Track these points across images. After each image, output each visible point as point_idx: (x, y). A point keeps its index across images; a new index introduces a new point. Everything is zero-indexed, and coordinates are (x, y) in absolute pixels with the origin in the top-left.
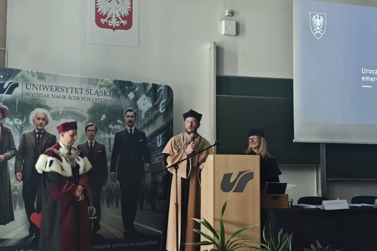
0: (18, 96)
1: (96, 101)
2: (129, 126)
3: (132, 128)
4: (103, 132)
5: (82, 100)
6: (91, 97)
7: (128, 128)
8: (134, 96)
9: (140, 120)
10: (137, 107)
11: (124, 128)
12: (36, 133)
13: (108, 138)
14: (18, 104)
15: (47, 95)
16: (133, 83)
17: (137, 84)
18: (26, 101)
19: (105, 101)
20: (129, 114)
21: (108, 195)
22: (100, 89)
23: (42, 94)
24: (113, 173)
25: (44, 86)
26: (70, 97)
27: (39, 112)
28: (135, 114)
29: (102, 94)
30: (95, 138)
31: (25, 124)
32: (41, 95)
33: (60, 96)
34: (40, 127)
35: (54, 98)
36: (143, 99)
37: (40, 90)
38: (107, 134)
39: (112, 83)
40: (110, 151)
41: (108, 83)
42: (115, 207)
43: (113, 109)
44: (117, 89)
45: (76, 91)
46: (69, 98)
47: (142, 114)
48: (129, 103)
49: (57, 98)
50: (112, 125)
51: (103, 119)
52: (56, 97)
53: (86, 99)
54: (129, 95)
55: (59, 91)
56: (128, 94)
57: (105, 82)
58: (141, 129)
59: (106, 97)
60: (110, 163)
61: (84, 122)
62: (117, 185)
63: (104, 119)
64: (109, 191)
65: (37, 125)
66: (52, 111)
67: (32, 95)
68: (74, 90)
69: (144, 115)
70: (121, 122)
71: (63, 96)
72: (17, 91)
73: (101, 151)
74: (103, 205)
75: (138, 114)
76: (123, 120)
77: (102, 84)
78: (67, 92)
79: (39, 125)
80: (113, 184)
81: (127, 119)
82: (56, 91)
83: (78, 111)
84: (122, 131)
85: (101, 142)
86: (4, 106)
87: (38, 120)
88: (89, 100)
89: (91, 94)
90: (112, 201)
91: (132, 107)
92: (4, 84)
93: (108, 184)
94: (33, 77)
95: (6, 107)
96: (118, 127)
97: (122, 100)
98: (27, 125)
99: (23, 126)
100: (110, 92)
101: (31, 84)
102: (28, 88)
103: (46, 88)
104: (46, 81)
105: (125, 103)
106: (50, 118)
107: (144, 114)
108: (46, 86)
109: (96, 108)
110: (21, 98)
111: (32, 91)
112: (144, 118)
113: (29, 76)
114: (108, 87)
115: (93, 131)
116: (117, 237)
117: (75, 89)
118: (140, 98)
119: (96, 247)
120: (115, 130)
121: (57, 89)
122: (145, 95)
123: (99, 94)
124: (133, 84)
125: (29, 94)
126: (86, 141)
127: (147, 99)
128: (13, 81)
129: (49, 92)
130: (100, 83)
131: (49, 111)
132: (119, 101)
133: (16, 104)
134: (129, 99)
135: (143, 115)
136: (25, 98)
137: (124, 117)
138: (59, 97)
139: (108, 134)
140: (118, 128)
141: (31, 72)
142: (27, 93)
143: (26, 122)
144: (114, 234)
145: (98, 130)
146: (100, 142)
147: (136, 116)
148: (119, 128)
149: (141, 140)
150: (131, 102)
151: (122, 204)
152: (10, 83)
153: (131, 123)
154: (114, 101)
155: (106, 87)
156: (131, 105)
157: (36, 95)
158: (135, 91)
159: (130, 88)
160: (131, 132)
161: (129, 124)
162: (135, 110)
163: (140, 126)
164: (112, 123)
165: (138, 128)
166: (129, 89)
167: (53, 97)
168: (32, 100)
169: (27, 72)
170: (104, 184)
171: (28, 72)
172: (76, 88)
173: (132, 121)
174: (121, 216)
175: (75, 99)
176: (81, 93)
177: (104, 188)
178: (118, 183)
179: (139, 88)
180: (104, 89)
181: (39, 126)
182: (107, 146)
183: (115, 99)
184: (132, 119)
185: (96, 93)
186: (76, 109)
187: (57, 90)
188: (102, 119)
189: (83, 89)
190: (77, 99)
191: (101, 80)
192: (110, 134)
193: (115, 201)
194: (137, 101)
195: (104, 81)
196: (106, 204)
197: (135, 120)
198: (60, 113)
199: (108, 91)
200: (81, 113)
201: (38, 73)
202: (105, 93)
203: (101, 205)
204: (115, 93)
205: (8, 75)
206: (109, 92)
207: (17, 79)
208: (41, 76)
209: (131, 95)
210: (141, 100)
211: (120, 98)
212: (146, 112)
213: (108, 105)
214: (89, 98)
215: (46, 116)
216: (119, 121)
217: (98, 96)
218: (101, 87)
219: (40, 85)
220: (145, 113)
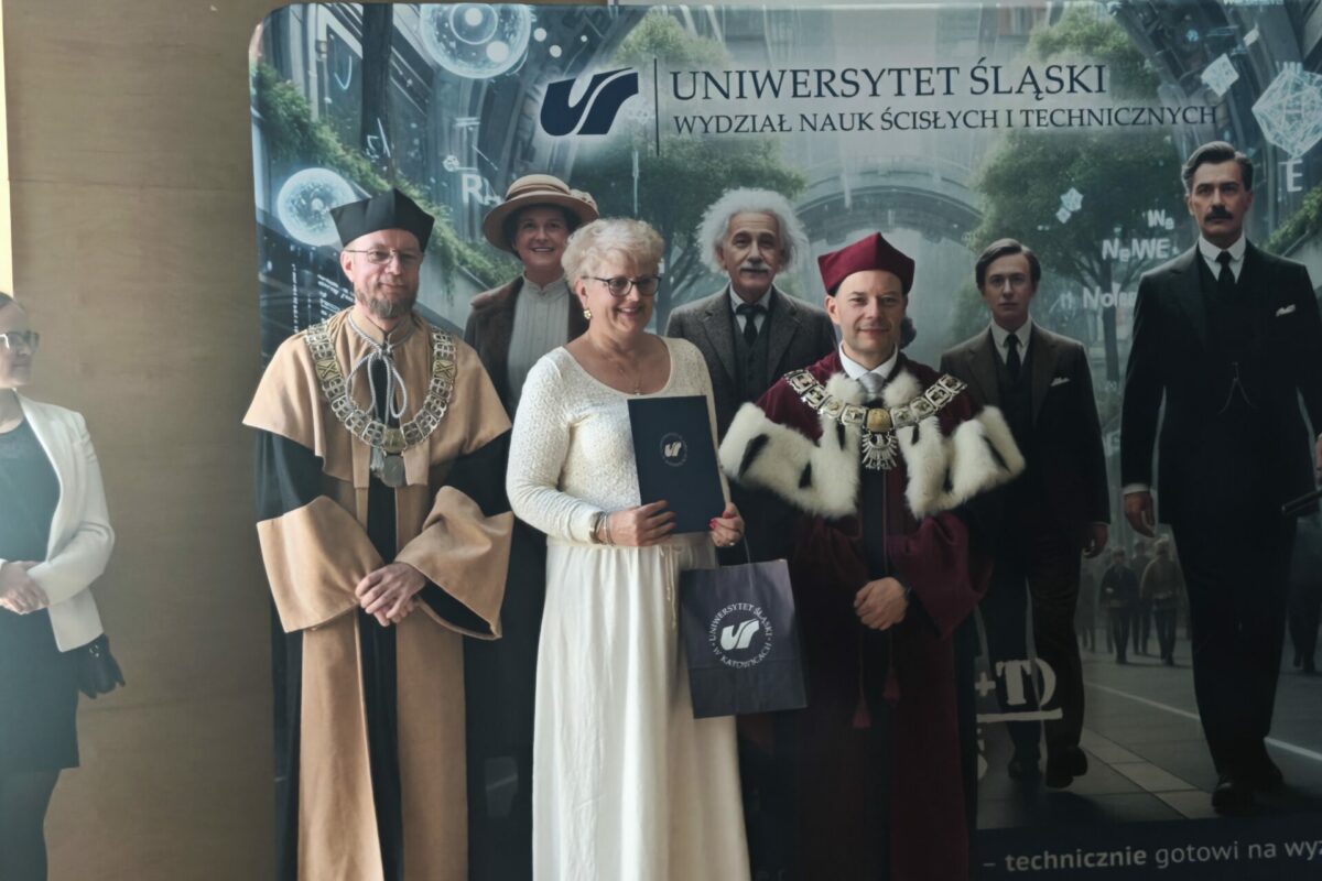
0: (638, 139)
1: (1027, 125)
2: (1210, 237)
3: (1231, 250)
4: (1073, 284)
5: (955, 126)
6: (1001, 103)
7: (1210, 252)
8: (1235, 76)
9: (1276, 204)
10: (1252, 132)
11: (1182, 252)
12: (734, 309)
13: (1101, 312)
14: (641, 174)
15: (776, 121)
16: (1229, 6)
17: (1253, 9)
18: (676, 158)
19: (1076, 122)
20: (1209, 173)
21: (1115, 603)
22: (1044, 57)
23: (754, 117)
24: (1135, 488)
25: (761, 77)
26: (892, 119)
27: (741, 205)
28: (1246, 170)
29: (1055, 86)
30: (1030, 317)
31: (678, 272)
32: (748, 124)
33: (841, 115)
34: (753, 277)
35: (814, 129)
36: (1286, 86)
37: (741, 96)
38: (1093, 292)
39: (1108, 19)
40: (1113, 374)
41: (1088, 21)
42: (1159, 661)
43: (1120, 159)
44: (1141, 50)
45: (919, 81)
46: (887, 125)
47: (1284, 168)
48: (1208, 119)
49: (828, 128)
50: (1117, 241)
51: (1069, 215)
52: (819, 126)
53: (974, 119)
54: (1208, 76)
55: (834, 94)
56: (1201, 71)
57: (1073, 18)
58: (1281, 249)
59: (1079, 101)
60: (1118, 441)
61: (971, 238)
62: (1163, 551)
63: (1074, 214)
64: (1121, 580)
65: (736, 272)
66: (805, 197)
67: (706, 125)
68: (909, 81)
69: (1300, 175)
70: (1169, 224)
71: (857, 117)
72: (633, 113)
73: (1066, 380)
74: (1093, 649)
75: (1260, 170)
76: (1179, 210)
77: (1056, 32)
78: (875, 94)
79: (744, 270)
80: (1141, 547)
81: (1198, 206)
82: (820, 94)
83: (935, 185)
84: (1173, 271)
85: (1060, 330)
86: (576, 194)
87: (742, 248)
88: (989, 123)
89: (1001, 89)
90: (1141, 633)
91: (1227, 135)
92: (568, 85)
93: (1113, 545)
94: (703, 39)
95: (588, 198)
96: (1153, 248)
97: (1167, 103)
98: (689, 277)
99: (672, 280)
100: (1100, 68)
101: (694, 73)
102: (681, 94)
103: (768, 83)
104: (770, 48)
105: (1184, 117)
106: (795, 231)
107: (1297, 168)
108: (769, 75)
109: (1028, 159)
110: (651, 147)
111: (706, 105)
112: (1299, 189)
113: (687, 35)
114: (1090, 42)
115: (1015, 278)
116: (1178, 814)
117: (914, 73)
118: (1270, 88)
119: (1067, 861)
120: (1139, 263)
121: (826, 84)
122: (1299, 65)
123: (1042, 88)
124: (1228, 14)
125: (690, 120)
126: (984, 333)
127: (1310, 83)
128: (608, 66)
129: (786, 105)
130: (1042, 28)
131: (789, 196)
132: (1151, 110)
133: (632, 179)
134: (1207, 94)
135: (1291, 176)
136: (673, 146)
137: (1182, 191)
138: (837, 126)
139: (1098, 289)
140: (1151, 256)
141: (695, 14)
142: (681, 121)
143: (680, 260)
144: (1161, 796)
145: (1044, 273)
146: (1055, 335)
147: (1248, 186)
148: (1157, 254)
149: (1285, 307)
150: (1220, 113)
151: (1194, 647)
152: (597, 80)
153: (1223, 225)
154: (1123, 116)
155: (1079, 44)
156: (1220, 126)
157: (724, 124)
158: (1239, 47)
159: (1213, 33)
160: (1226, 271)
161: (1214, 228)
162: (1245, 151)
163: (1275, 236)
164: (1117, 230)
165: (1266, 249)
166: (1202, 41)
167: (806, 125)
168: (707, 152)
169: (673, 18)
170: (1093, 544)
171: (679, 14)
172: (918, 71)
173: (1228, 209)
174: (1196, 708)
175: (915, 127)
176: (948, 92)
177: (1094, 567)
178: (1166, 537)
179: (1261, 31)
180: (1065, 57)
181: (749, 274)
182: (1096, 353)
183: (1127, 103)
184: (1231, 202)
185: (1023, 83)
186: (927, 174)
187: (825, 90)
188: (1063, 216)
189: (957, 69)
190: (925, 124)
191: (1048, 14)
192: (1107, 289)
193: (1154, 633)
194: (1252, 103)
195: (1065, 15)
196: (1110, 651)
197: (1243, 206)
198: (848, 202)
199: (1086, 68)
200: (953, 192)
201: (729, 13)
202: (1073, 79)
203: (1083, 654)
204: (1127, 73)
205: (584, 39)
206: (1093, 72)
207: (630, 57)
208: (742, 30)
209: (1220, 75)
210: (1279, 92)
211: (1154, 95)
212: (1306, 157)
213: (1095, 140)
214: (989, 114)
215: (776, 221)
216: (1155, 218)
217: (1037, 98)
218: (1049, 46)
219: (741, 74)
220: (1300, 161)
